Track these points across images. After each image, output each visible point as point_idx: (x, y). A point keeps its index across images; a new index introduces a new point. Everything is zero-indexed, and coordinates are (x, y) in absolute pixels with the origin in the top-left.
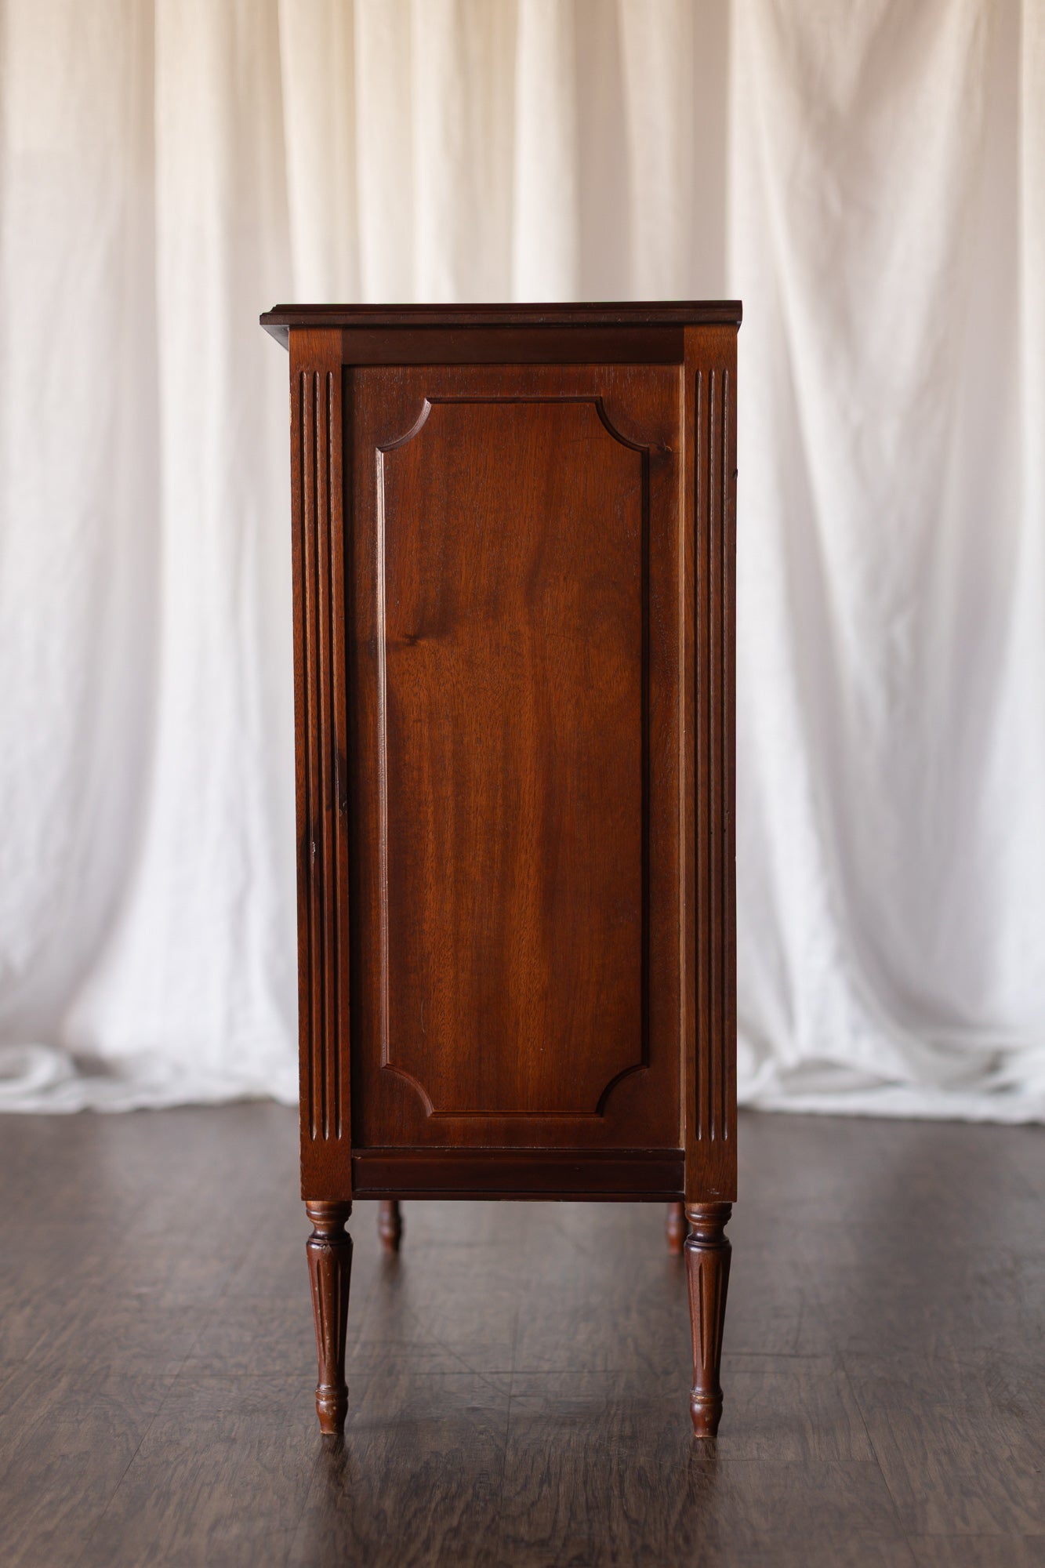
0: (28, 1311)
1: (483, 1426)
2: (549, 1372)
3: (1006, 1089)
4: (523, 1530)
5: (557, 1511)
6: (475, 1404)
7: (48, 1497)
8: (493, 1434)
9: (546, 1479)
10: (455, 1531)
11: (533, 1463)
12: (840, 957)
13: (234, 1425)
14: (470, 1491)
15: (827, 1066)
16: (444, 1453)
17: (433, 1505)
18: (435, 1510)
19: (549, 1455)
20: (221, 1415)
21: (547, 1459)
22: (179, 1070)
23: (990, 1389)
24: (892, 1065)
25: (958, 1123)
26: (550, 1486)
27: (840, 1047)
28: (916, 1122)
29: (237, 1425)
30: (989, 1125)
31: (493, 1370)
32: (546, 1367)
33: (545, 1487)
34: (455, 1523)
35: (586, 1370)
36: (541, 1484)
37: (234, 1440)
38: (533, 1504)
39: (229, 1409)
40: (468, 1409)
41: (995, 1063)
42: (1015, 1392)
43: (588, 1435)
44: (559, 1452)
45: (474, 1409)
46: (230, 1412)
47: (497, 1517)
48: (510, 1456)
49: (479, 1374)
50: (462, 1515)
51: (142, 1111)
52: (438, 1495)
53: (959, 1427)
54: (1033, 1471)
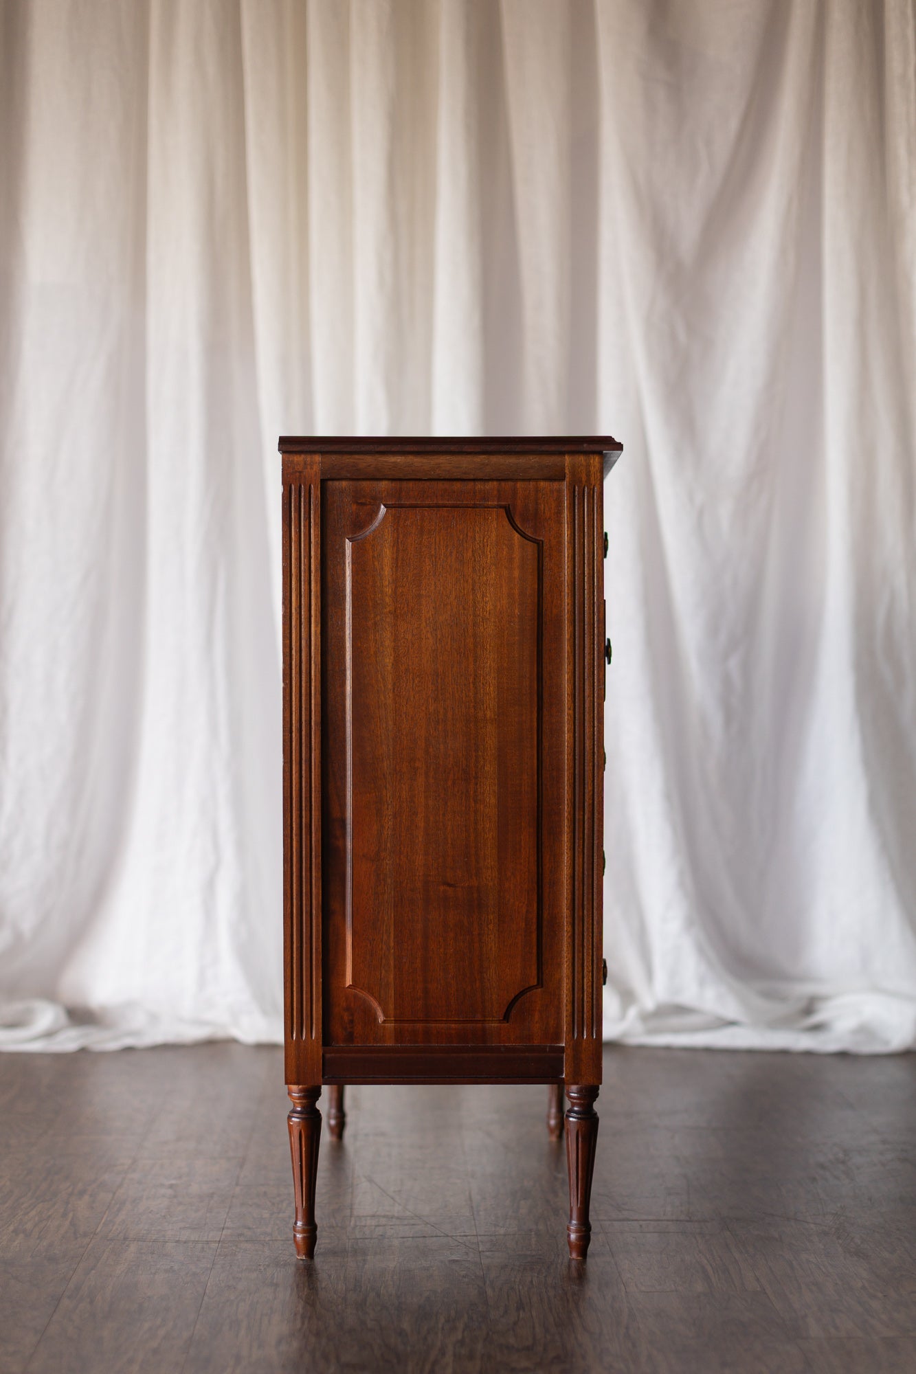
0: (86, 1198)
1: (464, 1272)
2: (505, 1235)
3: (818, 1028)
4: (512, 1341)
5: (534, 1328)
6: (454, 1257)
7: (147, 1325)
8: (473, 1277)
9: (520, 1306)
10: (462, 1342)
11: (508, 1297)
12: (689, 924)
13: (274, 1274)
14: (466, 1316)
15: (681, 1010)
16: (439, 1291)
17: (440, 1326)
18: (443, 1329)
19: (519, 1291)
20: (262, 1268)
21: (518, 1293)
22: (154, 1018)
23: (840, 1241)
24: (731, 1009)
25: (784, 1053)
26: (524, 1311)
27: (689, 995)
28: (751, 1052)
29: (276, 1274)
30: (808, 1054)
31: (463, 1234)
32: (502, 1231)
33: (521, 1312)
34: (460, 1337)
35: (533, 1233)
36: (518, 1309)
37: (277, 1285)
38: (515, 1323)
39: (267, 1263)
40: (450, 1261)
41: (809, 1008)
42: (859, 1243)
43: (545, 1277)
44: (526, 1289)
45: (454, 1261)
46: (268, 1266)
47: (490, 1333)
48: (489, 1292)
49: (452, 1236)
50: (463, 1332)
51: (129, 1050)
52: (442, 1320)
53: (822, 1267)
54: (880, 1295)
